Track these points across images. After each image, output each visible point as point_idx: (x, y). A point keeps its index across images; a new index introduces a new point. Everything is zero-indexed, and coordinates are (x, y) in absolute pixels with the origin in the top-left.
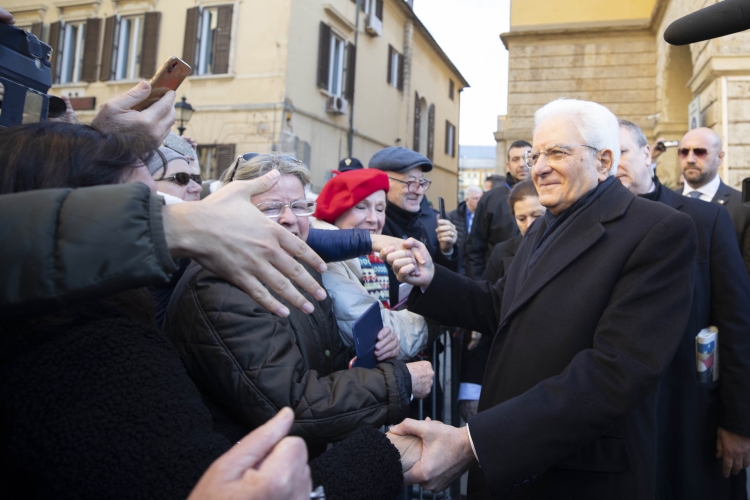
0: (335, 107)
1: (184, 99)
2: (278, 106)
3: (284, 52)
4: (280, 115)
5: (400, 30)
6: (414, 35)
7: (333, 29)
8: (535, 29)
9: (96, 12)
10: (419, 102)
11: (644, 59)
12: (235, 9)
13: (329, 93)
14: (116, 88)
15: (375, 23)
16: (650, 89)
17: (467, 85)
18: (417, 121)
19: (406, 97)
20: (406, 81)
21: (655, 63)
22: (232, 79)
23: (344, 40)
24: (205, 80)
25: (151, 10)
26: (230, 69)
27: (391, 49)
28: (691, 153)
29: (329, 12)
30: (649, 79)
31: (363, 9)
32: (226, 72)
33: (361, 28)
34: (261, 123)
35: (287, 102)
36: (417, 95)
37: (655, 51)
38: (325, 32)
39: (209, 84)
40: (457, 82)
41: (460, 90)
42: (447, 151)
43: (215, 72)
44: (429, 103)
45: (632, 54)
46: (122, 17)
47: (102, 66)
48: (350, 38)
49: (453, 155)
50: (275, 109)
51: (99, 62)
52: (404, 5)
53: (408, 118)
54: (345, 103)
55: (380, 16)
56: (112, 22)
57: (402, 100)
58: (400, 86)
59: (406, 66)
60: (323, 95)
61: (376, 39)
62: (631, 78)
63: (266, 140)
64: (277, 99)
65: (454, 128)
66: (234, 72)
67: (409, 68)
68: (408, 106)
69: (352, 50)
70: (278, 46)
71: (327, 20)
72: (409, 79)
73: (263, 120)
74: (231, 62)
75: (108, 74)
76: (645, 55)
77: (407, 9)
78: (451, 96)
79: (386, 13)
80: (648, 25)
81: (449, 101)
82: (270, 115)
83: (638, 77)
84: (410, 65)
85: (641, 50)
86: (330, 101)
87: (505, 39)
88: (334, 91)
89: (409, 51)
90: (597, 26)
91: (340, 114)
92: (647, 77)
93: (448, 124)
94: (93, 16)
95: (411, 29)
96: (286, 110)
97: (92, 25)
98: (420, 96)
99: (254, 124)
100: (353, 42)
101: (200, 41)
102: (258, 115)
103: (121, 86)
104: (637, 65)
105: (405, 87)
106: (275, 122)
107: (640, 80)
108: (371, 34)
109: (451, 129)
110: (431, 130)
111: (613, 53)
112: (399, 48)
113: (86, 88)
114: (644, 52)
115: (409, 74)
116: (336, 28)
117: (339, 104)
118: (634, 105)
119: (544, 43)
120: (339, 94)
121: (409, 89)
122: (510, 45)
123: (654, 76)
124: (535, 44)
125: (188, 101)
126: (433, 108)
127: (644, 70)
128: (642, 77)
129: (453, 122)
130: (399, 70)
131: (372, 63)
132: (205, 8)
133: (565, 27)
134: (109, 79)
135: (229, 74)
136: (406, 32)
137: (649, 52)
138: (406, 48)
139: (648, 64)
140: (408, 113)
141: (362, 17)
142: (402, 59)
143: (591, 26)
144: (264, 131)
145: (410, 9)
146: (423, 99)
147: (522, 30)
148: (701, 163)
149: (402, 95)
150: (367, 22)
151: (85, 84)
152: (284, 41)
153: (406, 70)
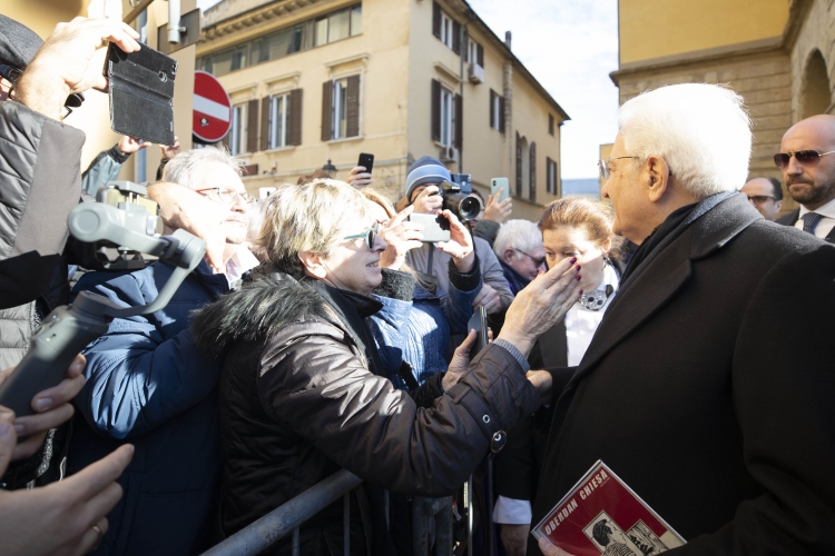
0: (448, 156)
1: (330, 162)
2: (403, 161)
3: (405, 112)
4: (404, 168)
5: (500, 72)
6: (513, 75)
7: (443, 84)
8: (647, 64)
9: (255, 94)
10: (520, 141)
11: (776, 82)
12: (362, 78)
13: (441, 144)
14: (272, 156)
15: (478, 72)
16: (784, 114)
17: (567, 118)
18: (519, 161)
19: (508, 139)
20: (507, 123)
21: (790, 84)
22: (362, 140)
23: (451, 92)
24: (341, 143)
25: (295, 87)
26: (360, 132)
27: (493, 93)
28: (792, 159)
29: (439, 69)
30: (783, 104)
31: (466, 60)
32: (357, 134)
33: (465, 78)
34: (389, 177)
35: (410, 156)
36: (517, 135)
37: (790, 72)
38: (436, 87)
39: (344, 146)
40: (557, 116)
41: (560, 124)
42: (548, 189)
43: (349, 135)
44: (529, 142)
45: (761, 78)
46: (274, 96)
47: (262, 138)
48: (456, 90)
49: (555, 193)
50: (400, 164)
51: (259, 135)
52: (502, 47)
53: (510, 160)
54: (456, 151)
55: (481, 63)
56: (267, 101)
57: (504, 142)
58: (502, 129)
59: (507, 108)
60: (437, 146)
61: (479, 86)
62: (761, 103)
63: (393, 192)
64: (400, 155)
65: (555, 164)
66: (364, 134)
67: (510, 110)
68: (511, 147)
69: (459, 100)
70: (400, 107)
71: (437, 77)
72: (510, 120)
73: (390, 174)
74: (360, 126)
75: (266, 145)
76: (777, 77)
77: (505, 51)
78: (551, 131)
79: (486, 60)
80: (780, 45)
81: (549, 137)
82: (396, 170)
83: (769, 102)
84: (510, 106)
85: (772, 72)
86: (443, 151)
87: (615, 78)
88: (445, 142)
89: (509, 93)
90: (718, 52)
91: (452, 162)
92: (781, 101)
93: (549, 161)
94: (253, 98)
95: (510, 71)
96: (409, 164)
97: (253, 104)
98: (521, 135)
99: (382, 178)
100: (459, 92)
101: (334, 109)
102: (386, 170)
103: (276, 153)
104: (768, 90)
105: (507, 129)
106: (400, 175)
107: (772, 105)
108: (475, 82)
109: (552, 166)
110: (532, 169)
111: (737, 79)
112: (499, 91)
113: (251, 157)
114: (776, 74)
115: (510, 115)
116: (445, 83)
117: (451, 154)
118: (765, 133)
119: (658, 77)
120: (449, 145)
121: (511, 130)
122: (621, 83)
123: (790, 100)
124: (648, 79)
125: (333, 163)
126: (533, 145)
127: (776, 93)
128: (774, 102)
129: (554, 158)
130: (500, 112)
131: (477, 108)
132: (337, 80)
133: (681, 58)
134: (267, 148)
135: (360, 136)
136: (505, 73)
137: (782, 73)
138: (505, 89)
139: (781, 87)
140: (510, 154)
141: (466, 66)
142: (503, 101)
143: (711, 54)
144: (391, 184)
145: (508, 50)
146: (524, 138)
147: (634, 67)
148: (811, 172)
149: (505, 137)
150: (471, 71)
151: (250, 154)
152: (404, 103)
153: (507, 112)
